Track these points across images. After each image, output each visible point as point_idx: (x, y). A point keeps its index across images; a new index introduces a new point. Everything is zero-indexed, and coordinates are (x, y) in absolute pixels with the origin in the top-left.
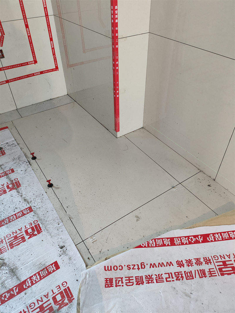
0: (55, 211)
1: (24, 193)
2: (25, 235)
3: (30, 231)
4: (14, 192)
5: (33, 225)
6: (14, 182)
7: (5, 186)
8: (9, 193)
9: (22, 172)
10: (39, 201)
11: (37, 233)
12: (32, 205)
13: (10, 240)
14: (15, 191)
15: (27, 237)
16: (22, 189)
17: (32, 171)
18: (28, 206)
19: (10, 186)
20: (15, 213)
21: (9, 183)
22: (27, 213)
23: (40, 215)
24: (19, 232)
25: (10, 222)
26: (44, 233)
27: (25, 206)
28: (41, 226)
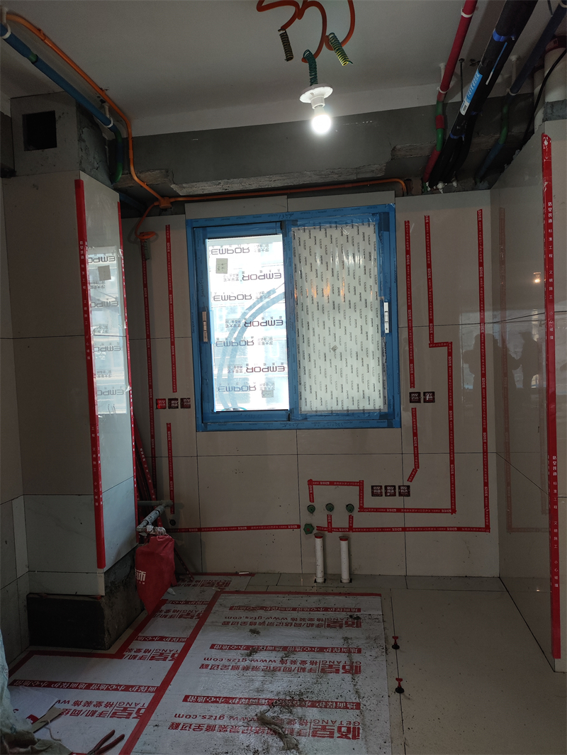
0: (388, 725)
1: (360, 683)
2: (336, 731)
3: (344, 729)
4: (348, 677)
5: (352, 726)
6: (354, 664)
7: (341, 665)
8: (341, 675)
9: (370, 658)
10: (375, 702)
11: (351, 737)
12: (363, 702)
13: (316, 727)
14: (350, 675)
15: (336, 734)
16: (360, 678)
17: (384, 663)
18: (357, 701)
19: (347, 667)
20: (336, 700)
21: (348, 663)
22: (351, 709)
23: (366, 720)
24: (330, 723)
25: (326, 707)
26: (360, 741)
27: (354, 699)
28: (361, 731)
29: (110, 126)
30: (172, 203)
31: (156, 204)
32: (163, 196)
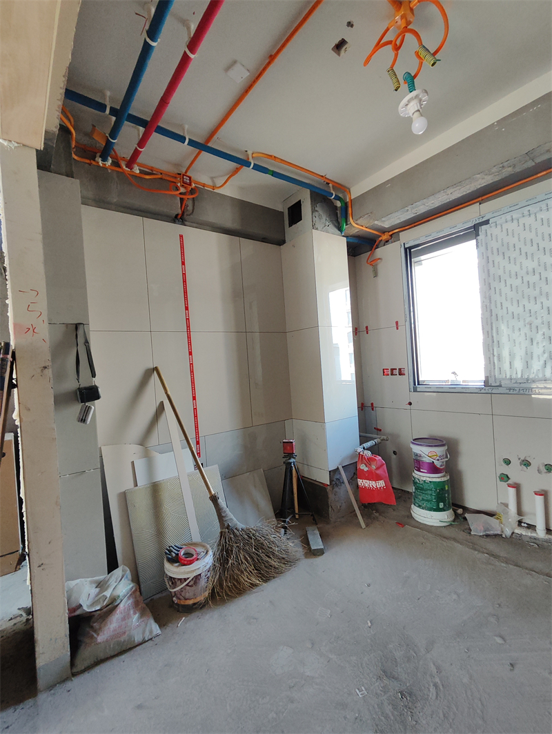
29: (333, 197)
30: (391, 236)
31: (380, 239)
32: (384, 232)
